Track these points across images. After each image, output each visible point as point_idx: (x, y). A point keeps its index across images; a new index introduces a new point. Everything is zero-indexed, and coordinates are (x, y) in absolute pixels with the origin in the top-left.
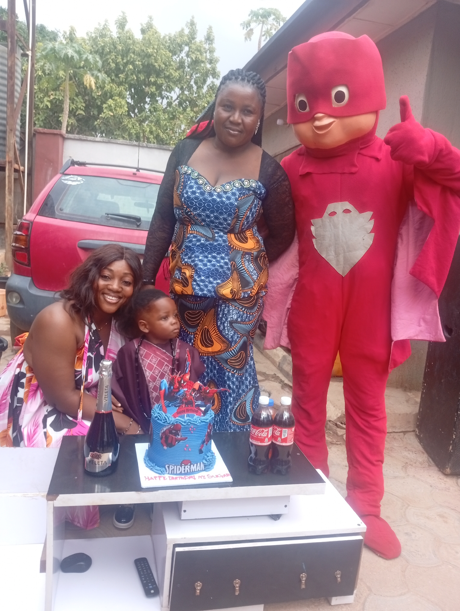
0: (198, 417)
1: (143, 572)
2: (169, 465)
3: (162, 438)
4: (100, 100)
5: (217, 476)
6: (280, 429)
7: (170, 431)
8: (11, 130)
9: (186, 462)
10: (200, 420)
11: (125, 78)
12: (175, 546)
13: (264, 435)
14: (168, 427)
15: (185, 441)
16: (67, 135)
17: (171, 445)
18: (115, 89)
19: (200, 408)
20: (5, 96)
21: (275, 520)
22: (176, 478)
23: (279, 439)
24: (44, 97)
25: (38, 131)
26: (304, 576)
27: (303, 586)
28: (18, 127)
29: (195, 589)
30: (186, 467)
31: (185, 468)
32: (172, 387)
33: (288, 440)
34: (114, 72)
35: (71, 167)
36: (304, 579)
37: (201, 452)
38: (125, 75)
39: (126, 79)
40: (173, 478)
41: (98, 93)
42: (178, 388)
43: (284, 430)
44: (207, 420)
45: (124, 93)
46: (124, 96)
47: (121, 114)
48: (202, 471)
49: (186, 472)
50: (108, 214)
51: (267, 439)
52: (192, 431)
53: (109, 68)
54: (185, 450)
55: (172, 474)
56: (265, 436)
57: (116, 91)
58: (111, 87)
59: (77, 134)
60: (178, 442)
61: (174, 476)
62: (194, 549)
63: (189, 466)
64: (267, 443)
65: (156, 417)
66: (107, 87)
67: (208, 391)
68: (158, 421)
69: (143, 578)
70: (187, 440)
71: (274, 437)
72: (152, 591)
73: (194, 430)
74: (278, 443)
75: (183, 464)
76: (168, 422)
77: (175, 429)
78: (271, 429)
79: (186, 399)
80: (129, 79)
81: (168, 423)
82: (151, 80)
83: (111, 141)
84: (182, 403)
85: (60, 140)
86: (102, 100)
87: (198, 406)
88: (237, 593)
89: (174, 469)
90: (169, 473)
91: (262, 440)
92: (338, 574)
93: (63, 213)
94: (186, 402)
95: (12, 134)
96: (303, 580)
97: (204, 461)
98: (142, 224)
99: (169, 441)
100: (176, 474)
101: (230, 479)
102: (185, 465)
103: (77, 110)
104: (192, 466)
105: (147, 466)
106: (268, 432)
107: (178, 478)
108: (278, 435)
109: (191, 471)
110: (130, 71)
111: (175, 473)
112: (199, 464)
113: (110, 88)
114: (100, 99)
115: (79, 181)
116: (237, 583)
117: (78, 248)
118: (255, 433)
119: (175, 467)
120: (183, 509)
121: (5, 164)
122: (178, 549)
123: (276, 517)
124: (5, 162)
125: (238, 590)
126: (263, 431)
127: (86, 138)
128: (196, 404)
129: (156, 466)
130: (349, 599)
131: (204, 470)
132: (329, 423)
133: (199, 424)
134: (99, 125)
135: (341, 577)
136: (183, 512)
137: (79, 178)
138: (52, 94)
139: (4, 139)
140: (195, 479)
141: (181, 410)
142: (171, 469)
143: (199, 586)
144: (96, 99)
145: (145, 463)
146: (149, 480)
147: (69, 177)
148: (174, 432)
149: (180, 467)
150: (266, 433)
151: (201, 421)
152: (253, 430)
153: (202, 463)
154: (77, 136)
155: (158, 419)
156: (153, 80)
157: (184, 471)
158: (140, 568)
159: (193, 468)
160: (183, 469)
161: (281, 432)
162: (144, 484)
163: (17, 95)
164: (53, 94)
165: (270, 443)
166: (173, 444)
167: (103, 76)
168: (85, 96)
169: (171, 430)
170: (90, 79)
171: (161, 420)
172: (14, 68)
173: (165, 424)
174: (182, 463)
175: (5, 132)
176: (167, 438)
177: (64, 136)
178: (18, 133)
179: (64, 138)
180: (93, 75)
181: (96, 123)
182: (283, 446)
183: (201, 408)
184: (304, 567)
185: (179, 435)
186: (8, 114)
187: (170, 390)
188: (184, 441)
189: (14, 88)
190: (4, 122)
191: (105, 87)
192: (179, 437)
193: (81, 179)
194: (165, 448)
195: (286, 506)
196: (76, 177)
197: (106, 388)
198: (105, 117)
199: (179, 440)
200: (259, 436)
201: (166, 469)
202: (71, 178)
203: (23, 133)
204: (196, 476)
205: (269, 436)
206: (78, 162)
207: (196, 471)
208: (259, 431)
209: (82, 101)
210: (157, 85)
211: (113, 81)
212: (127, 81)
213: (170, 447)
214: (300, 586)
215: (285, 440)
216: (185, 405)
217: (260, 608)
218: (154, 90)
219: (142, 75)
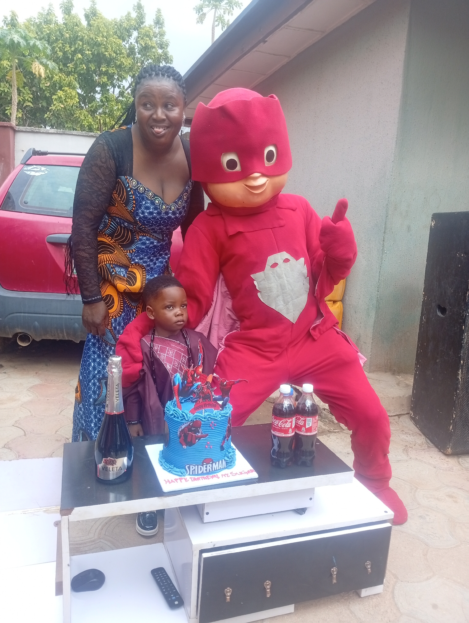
0: (218, 412)
1: (163, 583)
2: (190, 465)
3: (180, 437)
4: (49, 92)
5: (241, 473)
6: (303, 419)
7: (189, 428)
9: (208, 461)
10: (220, 414)
11: (74, 68)
12: (202, 551)
13: (288, 425)
14: (186, 425)
15: (206, 438)
16: (17, 128)
17: (190, 444)
18: (64, 79)
19: (218, 402)
21: (301, 514)
22: (198, 479)
23: (303, 429)
26: (334, 570)
27: (334, 581)
29: (225, 596)
30: (208, 465)
31: (206, 467)
32: (186, 381)
33: (313, 429)
34: (62, 61)
35: (33, 157)
36: (335, 573)
37: (222, 448)
38: (74, 64)
39: (75, 69)
40: (195, 479)
41: (47, 83)
42: (192, 382)
43: (308, 419)
44: (227, 413)
45: (73, 83)
46: (74, 86)
47: (72, 106)
48: (225, 468)
49: (208, 471)
51: (290, 430)
52: (213, 427)
53: (56, 57)
54: (206, 448)
55: (193, 475)
56: (289, 427)
57: (66, 81)
58: (60, 77)
59: (29, 126)
60: (199, 440)
61: (196, 477)
62: (222, 553)
63: (211, 465)
64: (291, 434)
65: (172, 414)
66: (56, 78)
67: (225, 383)
68: (174, 419)
69: (164, 589)
70: (208, 436)
71: (298, 427)
72: (176, 603)
73: (215, 426)
74: (302, 433)
75: (204, 464)
76: (187, 419)
77: (195, 425)
78: (294, 419)
79: (203, 393)
80: (78, 69)
81: (186, 421)
82: (102, 69)
83: (66, 133)
84: (200, 397)
85: (11, 133)
86: (51, 91)
87: (216, 400)
88: (268, 596)
89: (195, 469)
90: (189, 475)
91: (286, 431)
92: (369, 565)
93: (27, 207)
94: (203, 396)
96: (334, 575)
97: (226, 458)
99: (189, 439)
100: (198, 474)
101: (255, 475)
102: (207, 464)
103: (24, 102)
104: (214, 464)
105: (165, 469)
106: (291, 422)
107: (201, 479)
108: (302, 424)
109: (213, 470)
110: (79, 61)
112: (220, 462)
113: (59, 79)
114: (49, 90)
115: (43, 171)
116: (268, 585)
117: (47, 244)
118: (278, 425)
119: (196, 466)
120: (206, 511)
122: (205, 555)
123: (301, 511)
125: (269, 592)
126: (286, 422)
127: (39, 130)
128: (213, 397)
129: (175, 468)
130: (379, 589)
131: (226, 468)
133: (219, 419)
134: (49, 117)
135: (371, 568)
136: (205, 514)
137: (43, 168)
140: (218, 478)
141: (199, 405)
142: (191, 469)
143: (228, 592)
144: (44, 91)
145: (161, 465)
146: (170, 483)
147: (32, 167)
148: (193, 429)
149: (202, 467)
150: (289, 423)
151: (222, 416)
152: (275, 421)
153: (223, 460)
154: (29, 129)
155: (175, 417)
156: (104, 69)
157: (206, 470)
158: (158, 579)
159: (215, 466)
160: (205, 468)
161: (305, 421)
162: (166, 488)
165: (294, 433)
166: (193, 442)
167: (53, 64)
168: (32, 87)
169: (190, 427)
170: (38, 67)
171: (178, 418)
173: (183, 421)
174: (203, 462)
176: (186, 436)
177: (15, 128)
179: (15, 131)
180: (41, 63)
181: (46, 116)
182: (307, 436)
184: (335, 561)
185: (199, 433)
187: (184, 385)
188: (204, 438)
191: (53, 77)
193: (45, 169)
194: (185, 447)
195: (311, 499)
196: (40, 167)
197: (117, 387)
198: (55, 110)
199: (199, 438)
200: (283, 427)
201: (186, 470)
202: (34, 168)
204: (219, 474)
205: (293, 427)
206: (40, 152)
207: (219, 469)
208: (282, 422)
209: (29, 92)
210: (108, 75)
211: (61, 70)
212: (76, 71)
213: (190, 446)
214: (332, 581)
215: (309, 430)
216: (203, 400)
217: (290, 608)
218: (106, 80)
219: (92, 65)
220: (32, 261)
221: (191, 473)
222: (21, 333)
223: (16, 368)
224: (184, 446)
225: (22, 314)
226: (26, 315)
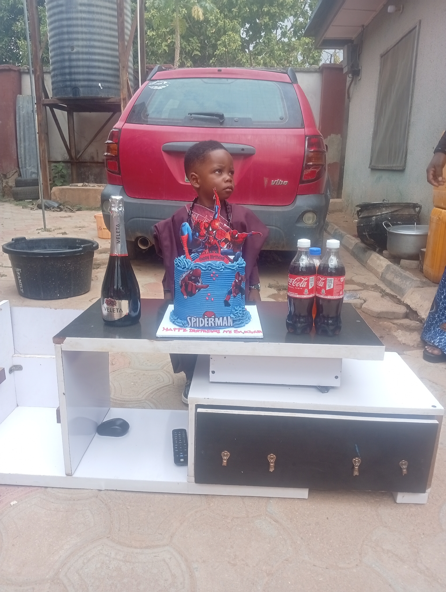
1: (178, 441)
2: (191, 317)
3: (181, 287)
4: (214, 38)
5: (246, 332)
6: (323, 279)
7: (189, 277)
8: (124, 67)
9: (208, 314)
10: (223, 265)
11: (238, 12)
12: (198, 406)
13: (303, 285)
14: (186, 273)
15: (207, 289)
17: (191, 294)
18: (228, 24)
20: (116, 34)
21: (323, 392)
22: (198, 331)
23: (323, 291)
25: (150, 68)
26: (357, 460)
27: (356, 473)
28: (131, 65)
29: (222, 459)
30: (210, 319)
31: (208, 320)
33: (335, 292)
34: (227, 8)
35: (158, 73)
36: (358, 464)
37: (227, 304)
38: (238, 8)
39: (239, 12)
40: (195, 331)
41: (212, 30)
43: (329, 279)
44: (233, 266)
45: (237, 26)
46: (237, 30)
47: (235, 49)
48: (230, 327)
49: (210, 325)
50: (191, 114)
51: (306, 291)
52: (214, 278)
53: (221, 4)
54: (207, 299)
55: (194, 327)
56: (304, 286)
57: (230, 26)
58: (224, 22)
60: (199, 290)
61: (196, 329)
62: (218, 411)
63: (213, 319)
64: (307, 296)
66: (221, 23)
67: (237, 236)
68: (178, 268)
69: (176, 446)
70: (208, 288)
71: (317, 289)
72: (182, 460)
73: (216, 277)
74: (322, 296)
75: (206, 317)
76: (187, 267)
77: (195, 275)
78: (312, 278)
79: (209, 243)
80: (242, 12)
81: (187, 269)
82: (264, 10)
84: (205, 248)
86: (216, 38)
87: (225, 253)
88: (271, 470)
89: (196, 322)
90: (191, 327)
91: (301, 292)
92: (404, 464)
93: (148, 118)
94: (210, 247)
95: (125, 70)
96: (356, 466)
97: (232, 316)
98: (225, 122)
99: (189, 289)
100: (199, 328)
101: (261, 335)
102: (208, 318)
103: (193, 52)
104: (217, 319)
106: (308, 281)
107: (200, 331)
108: (322, 286)
109: (216, 325)
110: (242, 4)
111: (198, 326)
112: (225, 318)
113: (224, 24)
114: (214, 37)
115: (165, 85)
116: (272, 458)
117: (162, 152)
118: (291, 284)
119: (197, 319)
120: (211, 369)
121: (120, 102)
122: (200, 410)
123: (324, 389)
124: (120, 99)
125: (273, 467)
126: (301, 280)
128: (222, 249)
129: (179, 319)
130: (421, 498)
131: (233, 327)
133: (222, 270)
134: (214, 63)
135: (408, 469)
136: (211, 373)
137: (165, 82)
139: (118, 77)
140: (219, 333)
141: (204, 256)
142: (193, 322)
143: (226, 456)
144: (210, 38)
146: (167, 330)
147: (156, 82)
148: (193, 278)
149: (203, 320)
150: (306, 283)
151: (225, 267)
152: (290, 280)
153: (229, 317)
155: (179, 266)
156: (266, 9)
157: (208, 324)
158: (176, 438)
159: (219, 321)
160: (206, 322)
161: (325, 281)
162: (160, 333)
163: (127, 32)
165: (311, 295)
166: (193, 292)
168: (200, 36)
169: (190, 276)
170: (197, 10)
171: (181, 267)
172: (123, 4)
173: (184, 270)
174: (204, 315)
175: (118, 70)
176: (186, 285)
178: (131, 71)
180: (201, 6)
181: (211, 61)
182: (329, 300)
183: (229, 256)
184: (358, 451)
185: (199, 282)
186: (120, 51)
188: (205, 289)
189: (124, 24)
190: (117, 60)
191: (218, 23)
192: (200, 284)
193: (166, 82)
194: (185, 297)
195: (337, 377)
197: (118, 228)
198: (219, 54)
199: (199, 288)
200: (297, 286)
201: (188, 322)
203: (136, 71)
204: (222, 330)
205: (311, 287)
207: (223, 326)
208: (297, 281)
209: (197, 41)
210: (270, 15)
211: (226, 16)
212: (240, 15)
213: (191, 296)
214: (353, 473)
215: (330, 292)
216: (209, 250)
217: (304, 493)
218: (268, 20)
219: (255, 6)
220: (151, 170)
221: (193, 326)
222: (140, 237)
224: (185, 296)
225: (141, 219)
226: (144, 219)
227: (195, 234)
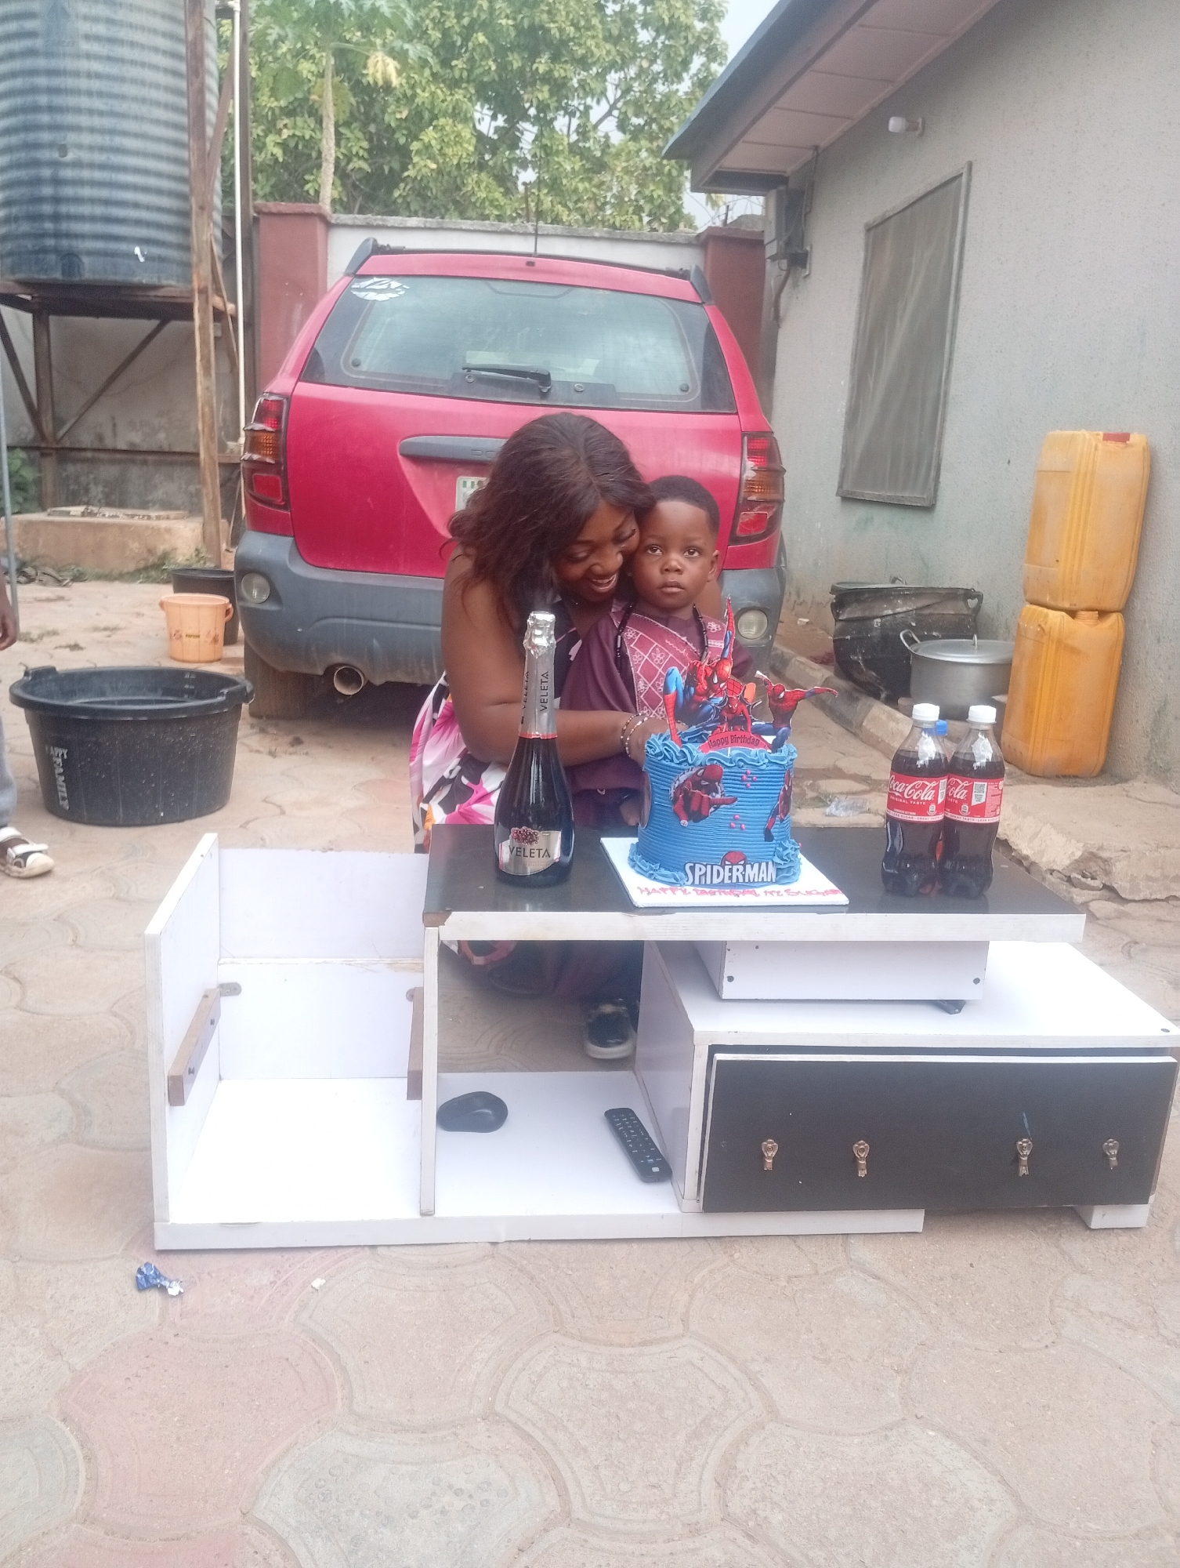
0: (761, 751)
1: (630, 1134)
2: (694, 864)
3: (675, 800)
4: (404, 132)
5: (809, 893)
6: (966, 784)
7: (695, 781)
8: (202, 208)
9: (734, 858)
10: (766, 757)
11: (467, 70)
12: (714, 1049)
13: (927, 795)
14: (688, 774)
15: (732, 806)
16: (334, 218)
17: (697, 816)
18: (442, 97)
20: (184, 120)
21: (949, 1011)
22: (714, 893)
23: (965, 807)
24: (266, 136)
25: (264, 210)
26: (1025, 1145)
27: (1023, 1171)
28: (217, 201)
29: (762, 1157)
30: (735, 868)
31: (731, 870)
32: (692, 689)
33: (988, 809)
34: (438, 55)
35: (372, 257)
36: (1027, 1152)
37: (769, 837)
38: (468, 60)
39: (470, 71)
40: (703, 892)
41: (401, 112)
42: (707, 694)
43: (977, 784)
44: (782, 759)
45: (464, 107)
46: (465, 115)
47: (458, 164)
48: (771, 882)
49: (734, 880)
50: (469, 369)
51: (932, 807)
52: (749, 784)
54: (731, 827)
55: (701, 885)
56: (930, 799)
57: (446, 103)
58: (433, 94)
59: (361, 212)
60: (716, 809)
61: (707, 890)
63: (741, 868)
64: (933, 817)
65: (661, 753)
66: (423, 96)
67: (782, 695)
68: (664, 762)
69: (630, 1143)
70: (736, 803)
71: (950, 804)
72: (656, 1169)
73: (753, 781)
74: (961, 819)
75: (727, 863)
76: (690, 762)
77: (709, 777)
78: (943, 782)
79: (730, 710)
80: (478, 71)
81: (690, 765)
82: (537, 70)
83: (445, 226)
84: (722, 721)
85: (320, 228)
86: (410, 132)
87: (759, 732)
89: (705, 874)
90: (693, 884)
91: (922, 809)
92: (1112, 1148)
93: (360, 373)
94: (730, 719)
95: (205, 217)
96: (1024, 1156)
97: (777, 860)
98: (552, 391)
99: (694, 806)
100: (712, 885)
101: (842, 899)
102: (732, 865)
103: (350, 161)
104: (748, 867)
105: (642, 872)
106: (936, 788)
107: (717, 893)
108: (962, 798)
109: (747, 880)
110: (478, 50)
111: (708, 882)
112: (764, 865)
113: (430, 98)
114: (405, 128)
115: (394, 290)
116: (862, 1150)
117: (400, 457)
118: (902, 793)
119: (709, 867)
120: (726, 974)
121: (192, 297)
122: (720, 1057)
123: (952, 1006)
124: (192, 291)
125: (864, 1167)
126: (924, 787)
127: (384, 220)
128: (754, 724)
129: (662, 870)
130: (1137, 1215)
131: (776, 883)
132: (1050, 876)
133: (764, 767)
134: (404, 197)
135: (1118, 1156)
136: (725, 980)
137: (395, 284)
138: (285, 126)
139: (186, 231)
140: (756, 895)
141: (719, 737)
142: (698, 873)
143: (770, 1150)
145: (633, 867)
146: (649, 893)
147: (371, 281)
148: (704, 783)
149: (721, 870)
150: (931, 792)
151: (770, 762)
152: (896, 786)
153: (770, 863)
154: (360, 218)
155: (665, 758)
156: (542, 68)
157: (730, 878)
158: (620, 1126)
159: (752, 872)
160: (727, 874)
161: (970, 789)
162: (639, 899)
163: (211, 116)
164: (289, 126)
165: (940, 817)
166: (704, 813)
168: (369, 124)
169: (698, 779)
170: (383, 62)
171: (672, 761)
172: (202, 46)
173: (683, 766)
174: (725, 859)
175: (185, 214)
176: (688, 799)
177: (328, 218)
178: (217, 217)
179: (329, 225)
180: (390, 51)
181: (396, 194)
182: (975, 826)
183: (764, 737)
184: (1027, 1125)
185: (717, 792)
186: (192, 166)
187: (688, 696)
188: (729, 806)
189: (203, 98)
190: (185, 188)
191: (415, 95)
192: (718, 796)
193: (400, 284)
194: (684, 822)
195: (977, 981)
196: (386, 280)
197: (544, 680)
198: (416, 177)
199: (717, 804)
200: (915, 798)
201: (686, 874)
202: (375, 283)
203: (229, 218)
204: (760, 891)
205: (940, 800)
207: (758, 882)
208: (913, 787)
209: (360, 135)
210: (552, 82)
211: (436, 78)
212: (472, 78)
213: (696, 820)
214: (1017, 1171)
215: (979, 810)
216: (729, 726)
217: (914, 1220)
218: (546, 95)
219: (516, 56)
220: (369, 500)
221: (697, 882)
222: (340, 665)
223: (330, 747)
224: (682, 822)
225: (345, 621)
226: (355, 622)
227: (689, 688)
